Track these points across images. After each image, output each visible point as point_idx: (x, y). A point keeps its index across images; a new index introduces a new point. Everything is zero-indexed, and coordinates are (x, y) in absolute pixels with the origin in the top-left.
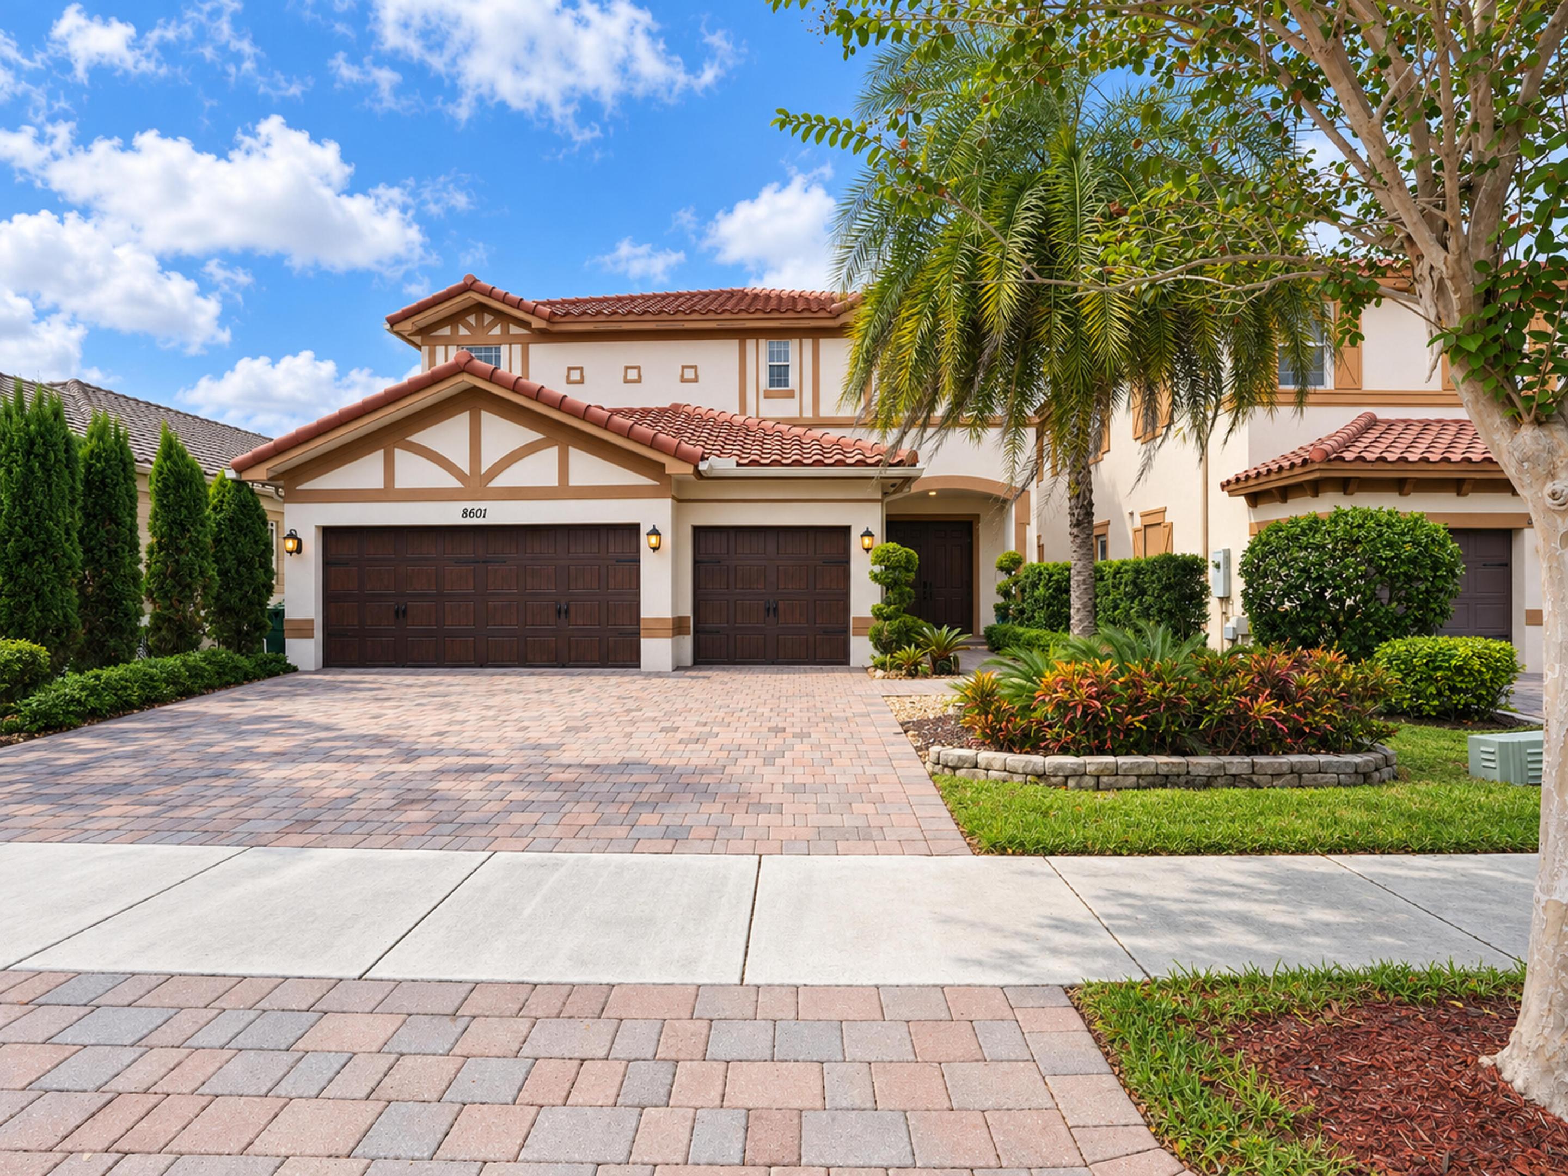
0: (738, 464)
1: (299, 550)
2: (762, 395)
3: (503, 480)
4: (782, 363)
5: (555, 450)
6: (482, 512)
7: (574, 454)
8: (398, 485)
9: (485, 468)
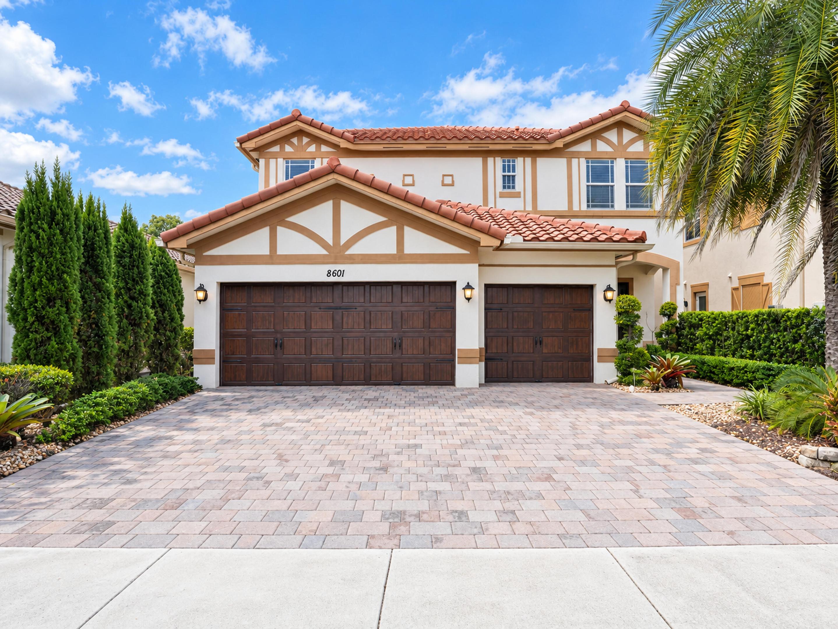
0: (524, 240)
1: (205, 299)
2: (498, 195)
3: (356, 250)
4: (511, 174)
5: (394, 229)
6: (342, 273)
7: (408, 231)
8: (279, 252)
9: (343, 241)
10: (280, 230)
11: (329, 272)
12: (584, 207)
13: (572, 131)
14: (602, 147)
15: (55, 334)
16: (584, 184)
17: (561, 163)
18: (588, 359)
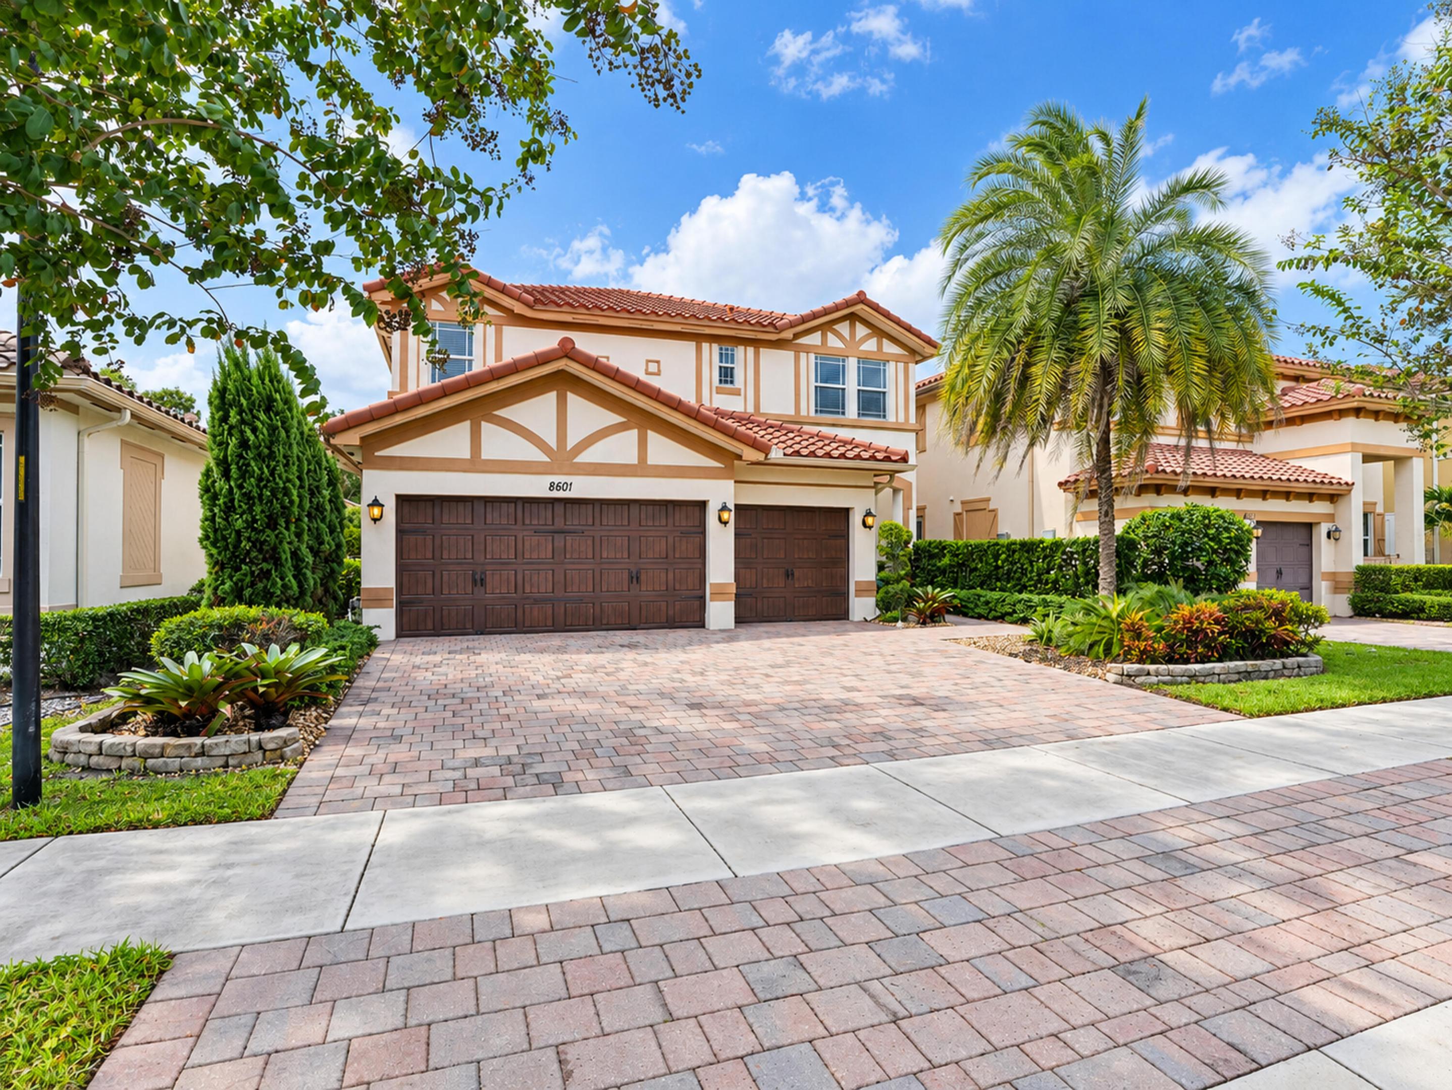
0: (785, 455)
1: (380, 517)
2: (714, 389)
3: (587, 457)
4: (729, 365)
5: (634, 433)
6: (568, 486)
7: (653, 437)
8: (484, 456)
9: (570, 444)
10: (484, 424)
11: (552, 485)
12: (812, 413)
13: (804, 320)
14: (833, 341)
15: (276, 564)
16: (813, 384)
17: (787, 356)
18: (844, 596)
